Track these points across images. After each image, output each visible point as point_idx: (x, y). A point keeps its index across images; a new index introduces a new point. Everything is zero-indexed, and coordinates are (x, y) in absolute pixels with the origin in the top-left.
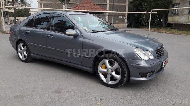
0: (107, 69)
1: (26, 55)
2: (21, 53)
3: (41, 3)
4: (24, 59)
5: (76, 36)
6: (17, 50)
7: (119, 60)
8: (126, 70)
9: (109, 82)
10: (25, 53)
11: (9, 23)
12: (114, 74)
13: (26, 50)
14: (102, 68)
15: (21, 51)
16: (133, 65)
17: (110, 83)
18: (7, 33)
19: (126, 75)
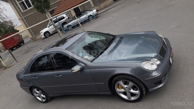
0: (124, 89)
1: (44, 96)
2: (39, 97)
3: (22, 19)
4: (44, 100)
5: (82, 70)
6: (33, 95)
7: (131, 78)
8: (141, 85)
9: (131, 98)
10: (42, 95)
11: (3, 51)
12: (132, 91)
13: (42, 93)
14: (119, 89)
15: (37, 95)
16: (146, 79)
17: (133, 98)
18: (9, 67)
19: (144, 89)
